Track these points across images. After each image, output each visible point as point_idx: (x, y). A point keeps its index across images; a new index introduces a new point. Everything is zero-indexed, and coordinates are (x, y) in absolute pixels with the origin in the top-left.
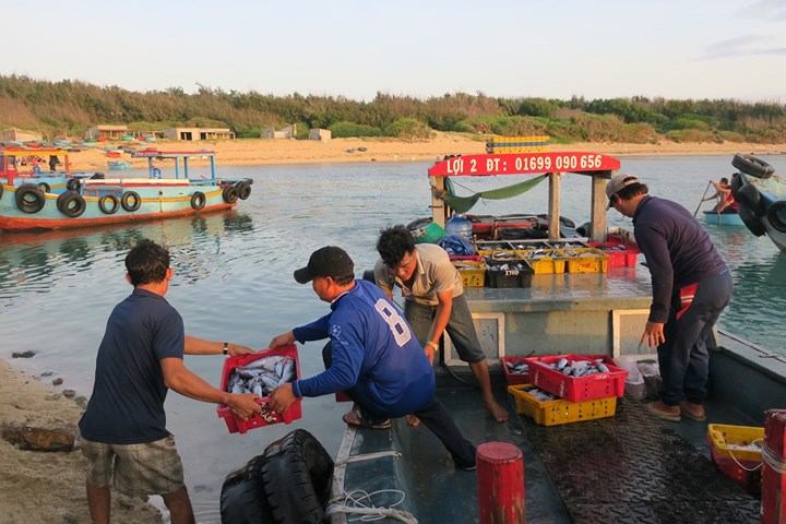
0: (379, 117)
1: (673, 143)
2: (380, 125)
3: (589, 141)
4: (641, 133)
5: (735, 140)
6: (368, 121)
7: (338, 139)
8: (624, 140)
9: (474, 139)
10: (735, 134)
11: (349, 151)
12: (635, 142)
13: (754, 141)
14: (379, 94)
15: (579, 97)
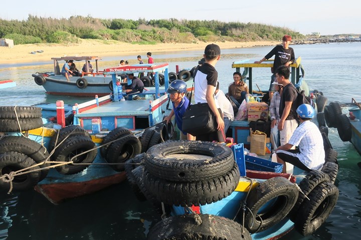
0: (38, 31)
1: (203, 42)
2: (39, 36)
3: (164, 42)
4: (188, 38)
5: (230, 40)
6: (31, 33)
7: (20, 45)
8: (181, 41)
9: (104, 43)
10: (229, 37)
11: (32, 53)
12: (187, 43)
13: (238, 41)
14: (30, 16)
15: (142, 19)
